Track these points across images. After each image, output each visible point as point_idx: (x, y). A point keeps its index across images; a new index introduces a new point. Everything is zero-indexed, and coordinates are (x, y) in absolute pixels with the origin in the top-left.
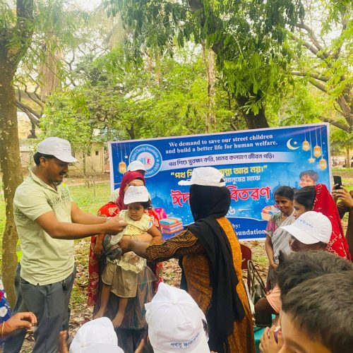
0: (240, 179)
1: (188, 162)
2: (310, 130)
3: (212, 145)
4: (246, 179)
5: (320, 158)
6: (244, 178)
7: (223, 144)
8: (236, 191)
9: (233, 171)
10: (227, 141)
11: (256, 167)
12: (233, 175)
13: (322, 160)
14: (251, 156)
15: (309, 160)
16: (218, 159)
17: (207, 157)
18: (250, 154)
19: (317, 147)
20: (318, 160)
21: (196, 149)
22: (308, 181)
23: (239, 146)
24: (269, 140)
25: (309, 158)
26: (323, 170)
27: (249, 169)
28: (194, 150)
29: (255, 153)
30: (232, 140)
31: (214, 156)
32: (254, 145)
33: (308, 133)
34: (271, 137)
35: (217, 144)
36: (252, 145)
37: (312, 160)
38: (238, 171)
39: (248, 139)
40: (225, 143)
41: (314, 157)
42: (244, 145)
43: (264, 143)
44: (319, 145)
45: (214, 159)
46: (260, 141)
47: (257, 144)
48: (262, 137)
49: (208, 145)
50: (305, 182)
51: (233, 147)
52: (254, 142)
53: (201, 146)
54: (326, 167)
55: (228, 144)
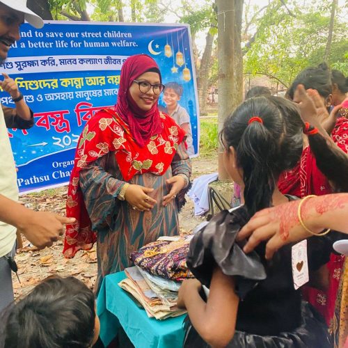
0: (95, 93)
1: (15, 65)
2: (171, 31)
3: (52, 40)
4: (103, 92)
5: (183, 67)
6: (101, 91)
7: (67, 40)
8: (91, 110)
9: (84, 81)
10: (73, 35)
11: (115, 77)
12: (85, 87)
13: (186, 69)
14: (108, 61)
15: (172, 69)
16: (62, 62)
17: (46, 58)
18: (105, 57)
19: (179, 53)
20: (181, 69)
21: (27, 45)
22: (172, 95)
23: (91, 45)
24: (128, 40)
25: (172, 67)
26: (187, 81)
27: (106, 79)
28: (23, 46)
29: (113, 57)
30: (80, 35)
31: (57, 58)
32: (110, 45)
33: (169, 35)
34: (130, 35)
35: (59, 39)
36: (107, 44)
37: (174, 70)
38: (92, 81)
39: (102, 35)
40: (71, 38)
41: (177, 66)
42: (97, 44)
43: (123, 44)
44: (181, 51)
45: (57, 62)
46: (117, 40)
47: (114, 44)
48: (119, 35)
49: (45, 40)
50: (169, 97)
51: (82, 45)
52: (110, 40)
53: (34, 40)
54: (190, 79)
55: (76, 40)
